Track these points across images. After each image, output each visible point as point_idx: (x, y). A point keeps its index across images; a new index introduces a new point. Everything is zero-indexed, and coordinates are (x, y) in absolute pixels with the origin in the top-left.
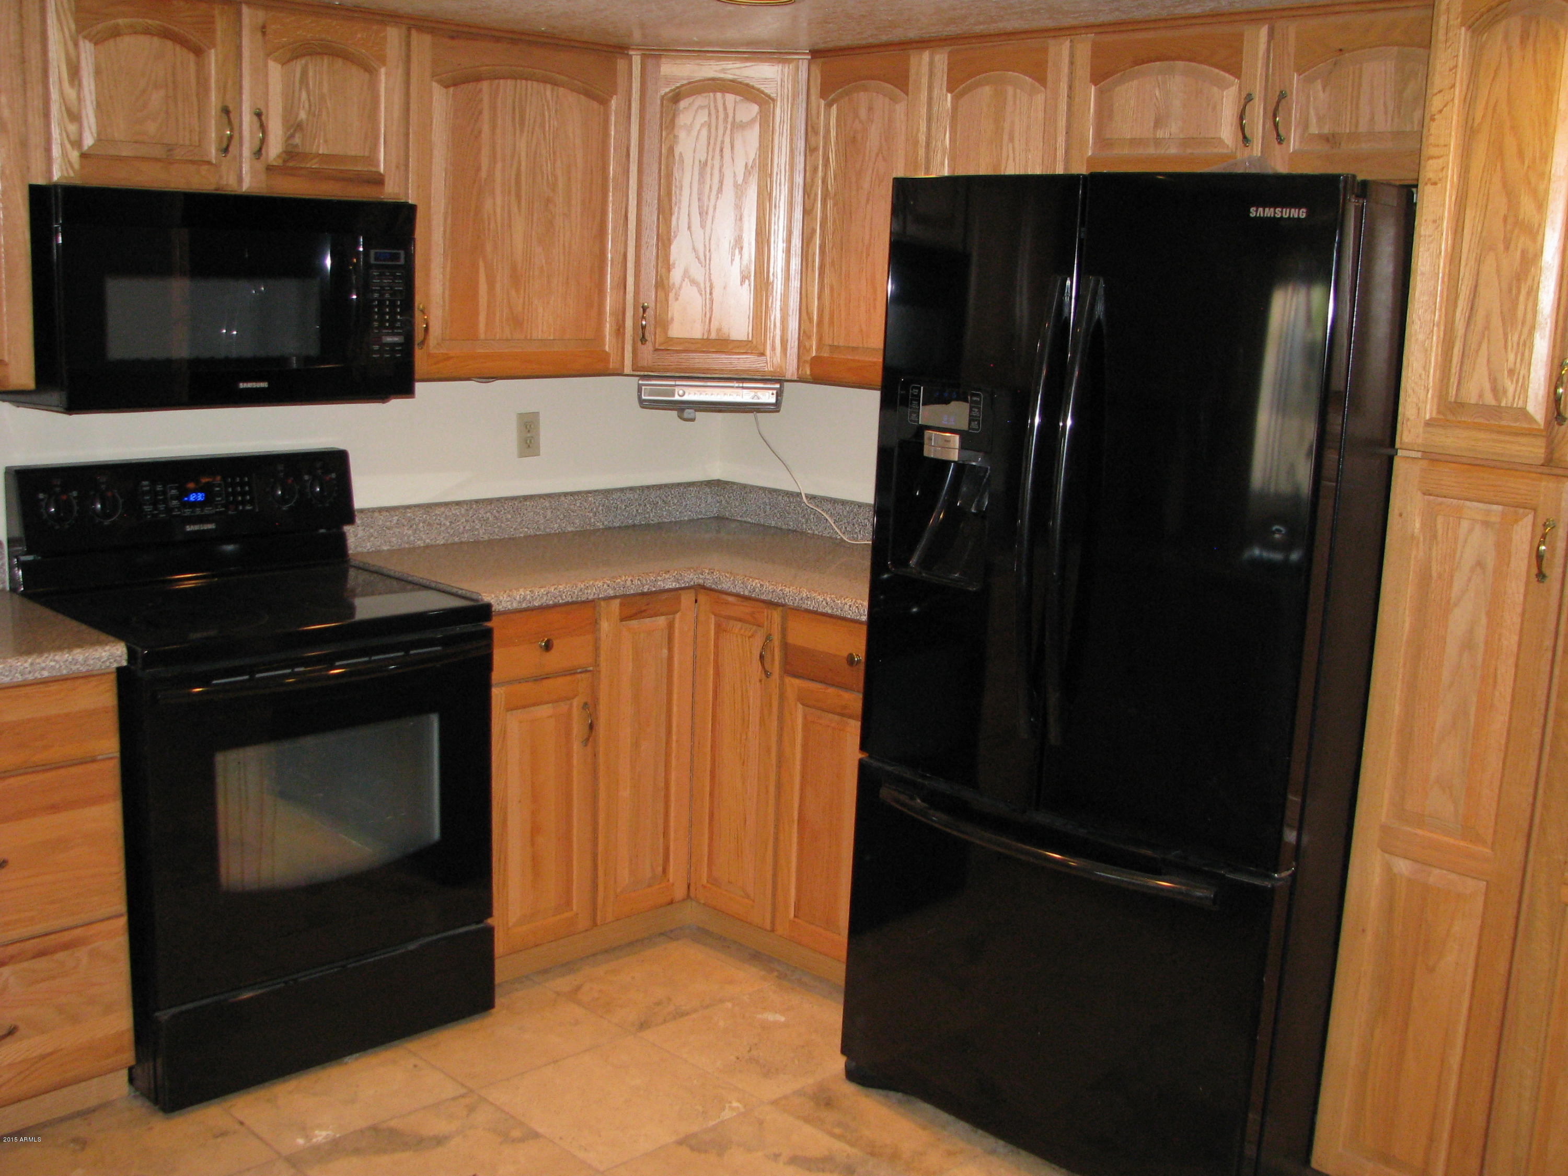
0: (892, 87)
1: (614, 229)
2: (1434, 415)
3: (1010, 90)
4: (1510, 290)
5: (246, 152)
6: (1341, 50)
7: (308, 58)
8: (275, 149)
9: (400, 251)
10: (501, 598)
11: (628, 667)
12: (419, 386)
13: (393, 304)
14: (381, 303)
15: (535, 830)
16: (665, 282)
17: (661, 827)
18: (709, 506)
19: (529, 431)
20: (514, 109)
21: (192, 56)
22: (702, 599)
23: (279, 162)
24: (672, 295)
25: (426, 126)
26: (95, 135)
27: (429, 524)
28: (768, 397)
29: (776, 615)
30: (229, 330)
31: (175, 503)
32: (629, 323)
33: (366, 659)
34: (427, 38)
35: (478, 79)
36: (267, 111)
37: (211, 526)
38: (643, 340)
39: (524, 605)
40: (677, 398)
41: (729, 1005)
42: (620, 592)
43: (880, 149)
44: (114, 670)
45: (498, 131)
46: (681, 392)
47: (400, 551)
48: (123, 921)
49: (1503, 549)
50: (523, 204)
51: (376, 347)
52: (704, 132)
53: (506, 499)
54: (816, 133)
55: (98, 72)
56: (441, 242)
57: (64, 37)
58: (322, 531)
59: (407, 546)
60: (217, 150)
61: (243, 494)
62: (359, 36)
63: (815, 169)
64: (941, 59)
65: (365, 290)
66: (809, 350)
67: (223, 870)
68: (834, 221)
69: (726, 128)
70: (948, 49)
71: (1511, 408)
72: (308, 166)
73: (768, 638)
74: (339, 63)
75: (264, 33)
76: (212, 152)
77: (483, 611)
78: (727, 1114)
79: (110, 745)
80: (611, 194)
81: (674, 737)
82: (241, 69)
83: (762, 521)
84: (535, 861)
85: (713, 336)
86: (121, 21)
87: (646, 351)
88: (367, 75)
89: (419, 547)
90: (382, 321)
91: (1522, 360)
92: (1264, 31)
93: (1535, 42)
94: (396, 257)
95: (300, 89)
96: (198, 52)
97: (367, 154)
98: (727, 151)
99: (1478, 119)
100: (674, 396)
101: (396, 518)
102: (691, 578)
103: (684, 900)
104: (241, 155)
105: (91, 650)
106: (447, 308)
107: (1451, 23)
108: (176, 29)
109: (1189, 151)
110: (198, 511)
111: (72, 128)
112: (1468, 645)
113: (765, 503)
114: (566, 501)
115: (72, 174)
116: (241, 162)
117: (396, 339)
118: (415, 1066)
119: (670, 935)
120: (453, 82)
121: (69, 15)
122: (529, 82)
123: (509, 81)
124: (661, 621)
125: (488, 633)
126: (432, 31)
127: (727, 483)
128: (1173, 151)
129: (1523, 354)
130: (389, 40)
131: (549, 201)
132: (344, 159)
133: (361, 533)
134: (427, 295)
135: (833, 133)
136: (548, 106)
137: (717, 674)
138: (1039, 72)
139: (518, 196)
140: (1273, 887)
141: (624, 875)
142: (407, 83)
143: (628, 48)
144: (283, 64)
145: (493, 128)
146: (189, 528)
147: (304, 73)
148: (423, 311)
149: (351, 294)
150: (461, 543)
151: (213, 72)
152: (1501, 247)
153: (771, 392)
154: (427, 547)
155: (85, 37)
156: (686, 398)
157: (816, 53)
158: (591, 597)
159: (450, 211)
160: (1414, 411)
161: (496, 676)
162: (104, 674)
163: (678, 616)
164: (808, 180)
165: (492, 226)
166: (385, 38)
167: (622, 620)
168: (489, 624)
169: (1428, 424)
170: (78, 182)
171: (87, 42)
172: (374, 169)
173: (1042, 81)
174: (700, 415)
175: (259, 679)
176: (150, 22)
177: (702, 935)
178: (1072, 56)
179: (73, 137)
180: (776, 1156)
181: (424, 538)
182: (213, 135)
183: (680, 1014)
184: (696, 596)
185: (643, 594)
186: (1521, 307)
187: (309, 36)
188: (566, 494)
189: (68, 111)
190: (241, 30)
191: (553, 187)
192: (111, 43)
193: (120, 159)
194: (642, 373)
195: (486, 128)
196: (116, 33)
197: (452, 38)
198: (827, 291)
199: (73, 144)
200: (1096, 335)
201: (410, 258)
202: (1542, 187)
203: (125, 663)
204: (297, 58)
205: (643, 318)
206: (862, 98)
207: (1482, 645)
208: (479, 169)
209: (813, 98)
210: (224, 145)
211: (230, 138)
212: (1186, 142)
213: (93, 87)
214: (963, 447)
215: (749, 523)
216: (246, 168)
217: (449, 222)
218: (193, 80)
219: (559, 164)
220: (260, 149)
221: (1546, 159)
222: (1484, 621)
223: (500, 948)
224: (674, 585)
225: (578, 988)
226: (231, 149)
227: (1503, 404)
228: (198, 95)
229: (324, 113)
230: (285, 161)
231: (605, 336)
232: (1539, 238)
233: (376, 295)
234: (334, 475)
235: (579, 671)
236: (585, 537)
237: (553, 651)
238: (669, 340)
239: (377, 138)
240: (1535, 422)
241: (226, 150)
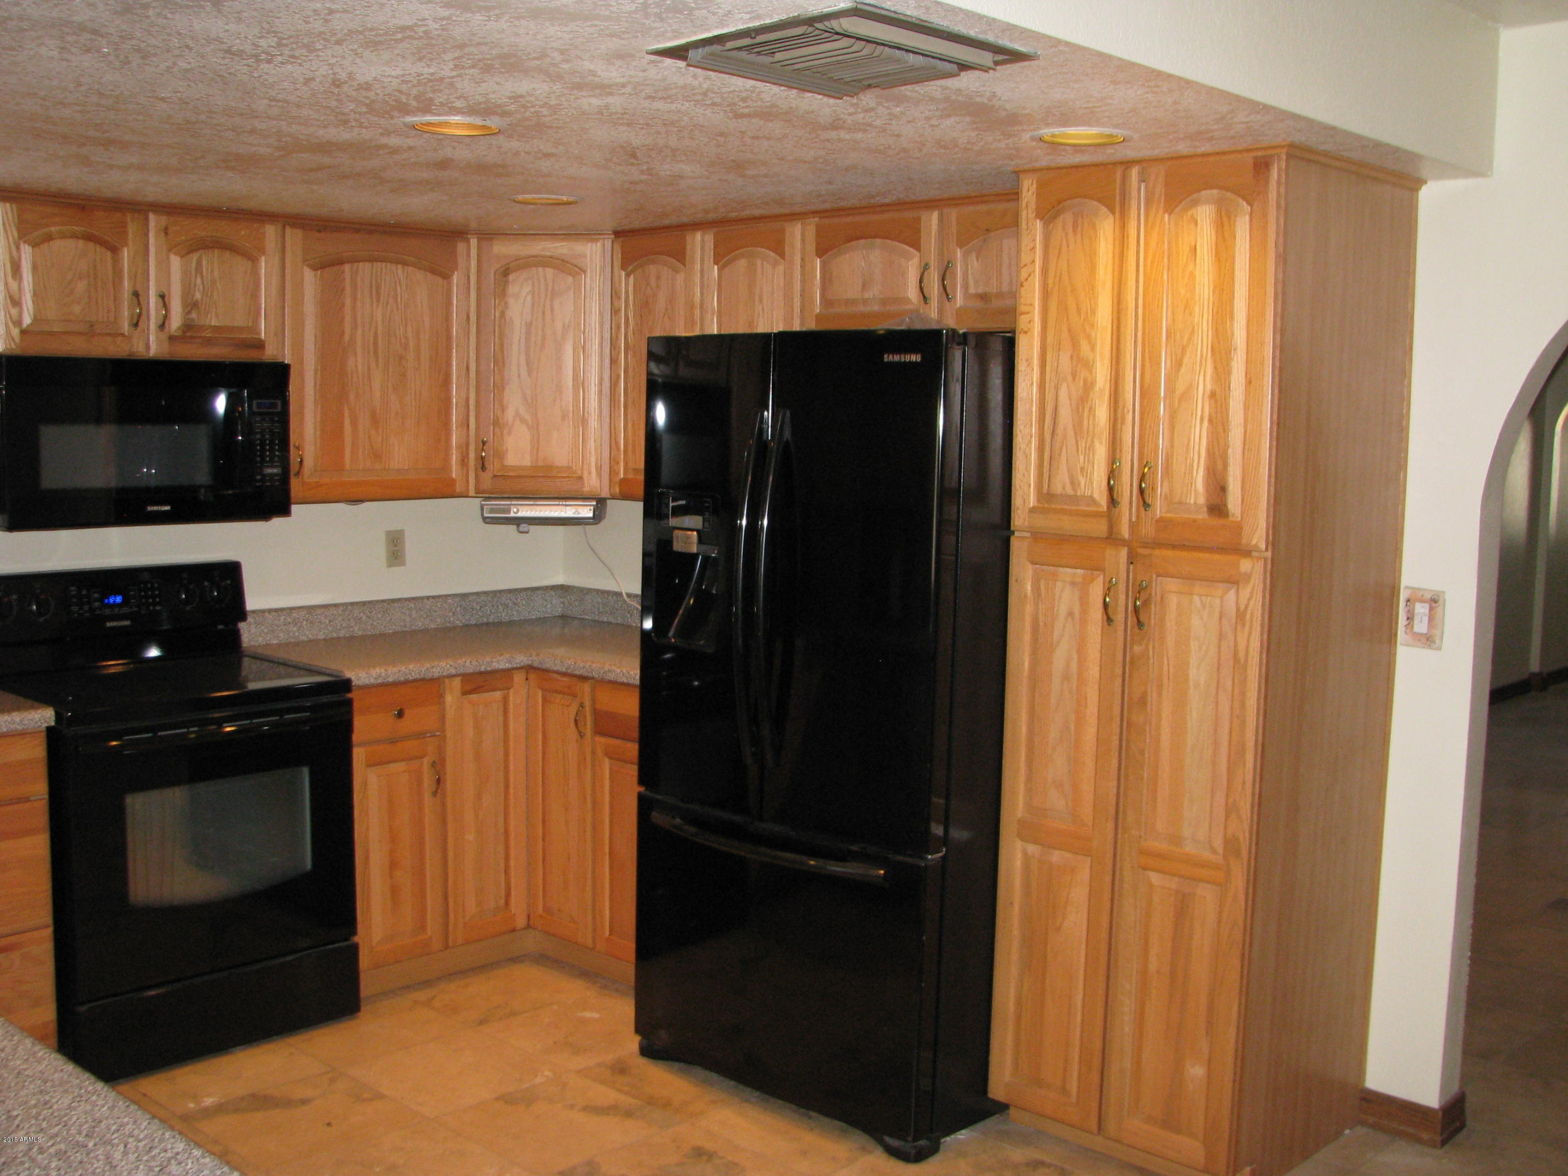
0: (674, 261)
1: (458, 379)
2: (1036, 505)
3: (759, 262)
4: (1078, 408)
5: (153, 326)
6: (987, 230)
7: (202, 251)
8: (176, 322)
9: (276, 401)
10: (360, 675)
11: (470, 732)
12: (294, 508)
13: (272, 443)
14: (262, 444)
15: (393, 865)
16: (501, 421)
17: (502, 866)
18: (555, 606)
19: (396, 546)
20: (371, 286)
21: (109, 254)
22: (532, 676)
23: (179, 333)
24: (506, 431)
25: (299, 302)
26: (33, 316)
27: (312, 622)
28: (586, 512)
29: (587, 687)
30: (149, 469)
31: (97, 604)
32: (472, 455)
33: (249, 721)
34: (299, 233)
35: (341, 262)
36: (169, 294)
37: (127, 623)
38: (483, 468)
39: (380, 681)
40: (512, 515)
41: (555, 1007)
42: (462, 671)
43: (667, 309)
44: (45, 729)
45: (359, 304)
46: (515, 510)
47: (287, 644)
48: (49, 931)
49: (1084, 600)
50: (380, 360)
51: (259, 477)
52: (529, 298)
53: (377, 601)
54: (619, 298)
55: (35, 268)
56: (312, 392)
57: (9, 242)
58: (220, 627)
59: (292, 640)
60: (129, 325)
61: (154, 597)
62: (243, 233)
63: (619, 327)
64: (710, 238)
65: (248, 433)
66: (618, 473)
67: (132, 887)
68: (634, 369)
69: (547, 295)
70: (715, 230)
71: (1084, 496)
72: (203, 335)
73: (582, 705)
74: (227, 254)
75: (166, 234)
76: (126, 327)
77: (345, 685)
78: (539, 1080)
79: (40, 789)
80: (454, 351)
81: (512, 791)
82: (148, 262)
83: (597, 618)
84: (395, 891)
85: (540, 463)
86: (53, 229)
87: (486, 477)
88: (250, 263)
89: (303, 641)
90: (263, 456)
91: (1088, 460)
92: (935, 216)
93: (1082, 231)
94: (275, 406)
95: (196, 274)
96: (114, 250)
97: (250, 325)
98: (548, 313)
99: (1050, 285)
100: (509, 512)
101: (283, 618)
102: (521, 659)
103: (525, 928)
104: (148, 329)
105: (26, 713)
106: (318, 445)
107: (1029, 216)
108: (97, 233)
109: (888, 308)
110: (116, 610)
111: (14, 311)
112: (1066, 677)
113: (598, 603)
114: (428, 604)
115: (14, 347)
116: (148, 334)
117: (275, 471)
118: (291, 1054)
119: (515, 960)
120: (321, 266)
121: (12, 225)
122: (384, 264)
123: (367, 264)
124: (498, 695)
125: (349, 703)
126: (303, 227)
127: (569, 587)
128: (876, 308)
129: (1089, 457)
130: (267, 234)
131: (401, 358)
132: (232, 329)
133: (253, 630)
134: (301, 435)
135: (631, 298)
136: (400, 282)
137: (545, 737)
138: (779, 248)
139: (376, 356)
140: (926, 865)
141: (471, 904)
142: (283, 268)
143: (467, 233)
144: (182, 257)
145: (354, 299)
146: (109, 624)
147: (199, 263)
148: (298, 448)
149: (238, 437)
150: (339, 638)
151: (126, 265)
152: (1070, 378)
153: (589, 508)
154: (310, 641)
155: (25, 242)
156: (520, 514)
157: (617, 234)
158: (436, 675)
159: (319, 368)
160: (1021, 502)
161: (356, 737)
162: (36, 732)
163: (511, 691)
164: (614, 335)
165: (355, 379)
166: (264, 233)
167: (465, 693)
168: (350, 695)
169: (1032, 510)
170: (18, 352)
171: (26, 245)
172: (256, 336)
173: (782, 255)
174: (533, 528)
175: (160, 736)
176: (76, 228)
177: (542, 959)
178: (803, 235)
179: (15, 318)
180: (572, 1107)
181: (307, 634)
182: (126, 313)
183: (513, 1014)
184: (527, 676)
185: (481, 673)
186: (1085, 422)
187: (203, 234)
188: (428, 598)
189: (11, 298)
190: (148, 231)
191: (406, 347)
192: (45, 246)
193: (52, 334)
194: (487, 495)
195: (348, 302)
196: (49, 238)
197: (319, 231)
198: (630, 425)
199: (14, 323)
200: (785, 448)
201: (286, 404)
202: (1093, 334)
203: (53, 724)
204: (192, 252)
205: (483, 450)
206: (652, 269)
207: (1075, 677)
208: (343, 333)
209: (616, 270)
210: (135, 321)
211: (140, 315)
212: (884, 302)
213: (31, 279)
214: (700, 541)
215: (587, 619)
216: (152, 338)
217: (319, 376)
218: (110, 272)
219: (410, 328)
220: (164, 323)
221: (1094, 314)
222: (1075, 657)
223: (364, 961)
224: (508, 666)
225: (433, 998)
226: (140, 324)
227: (1078, 494)
228: (114, 283)
229: (215, 294)
230: (184, 332)
231: (452, 466)
232: (1094, 371)
233: (258, 436)
234: (229, 582)
235: (428, 735)
236: (446, 632)
237: (405, 718)
238: (504, 467)
239: (259, 314)
240: (1101, 506)
241: (136, 325)
